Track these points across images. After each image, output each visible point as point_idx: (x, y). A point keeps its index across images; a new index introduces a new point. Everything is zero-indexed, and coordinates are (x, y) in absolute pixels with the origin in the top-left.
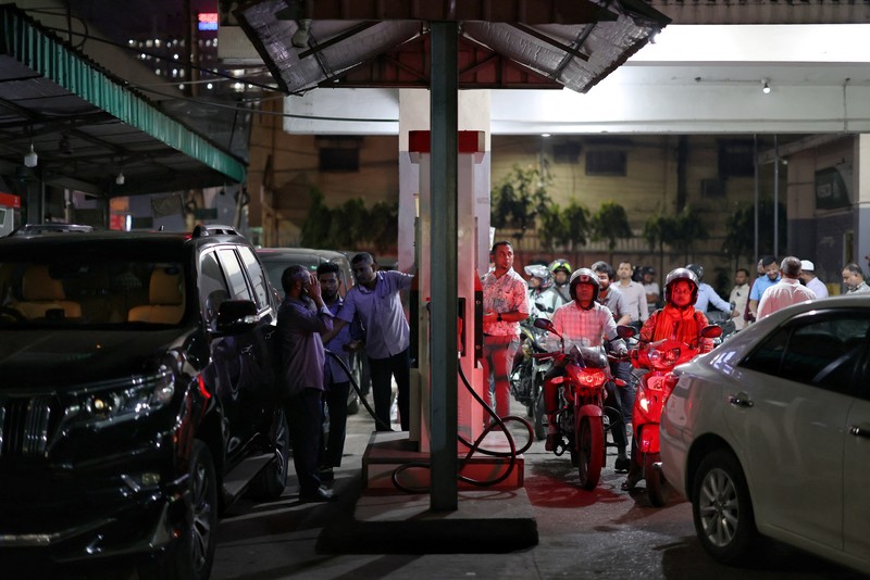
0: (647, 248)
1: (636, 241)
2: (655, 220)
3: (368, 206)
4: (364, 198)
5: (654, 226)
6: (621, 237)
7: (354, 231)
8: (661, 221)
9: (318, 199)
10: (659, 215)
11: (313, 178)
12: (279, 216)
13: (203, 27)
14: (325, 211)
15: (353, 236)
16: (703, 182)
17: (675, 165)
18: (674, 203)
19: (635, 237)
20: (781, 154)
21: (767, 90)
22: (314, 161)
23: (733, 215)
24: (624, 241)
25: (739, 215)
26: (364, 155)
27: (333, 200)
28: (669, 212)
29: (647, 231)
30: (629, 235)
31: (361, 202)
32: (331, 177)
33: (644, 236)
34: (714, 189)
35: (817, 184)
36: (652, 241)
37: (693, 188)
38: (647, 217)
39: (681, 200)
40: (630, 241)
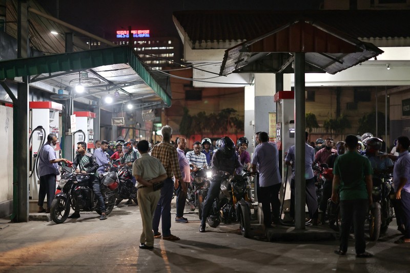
0: (325, 132)
1: (320, 129)
2: (328, 120)
3: (207, 114)
4: (206, 111)
5: (328, 123)
6: (314, 127)
7: (202, 125)
8: (331, 121)
9: (187, 112)
10: (330, 118)
11: (183, 103)
12: (168, 119)
13: (118, 36)
14: (189, 117)
15: (201, 127)
16: (347, 103)
17: (336, 97)
18: (335, 112)
19: (320, 127)
20: (388, 93)
21: (389, 69)
22: (183, 96)
23: (362, 118)
24: (315, 129)
25: (364, 118)
26: (204, 94)
27: (193, 112)
28: (334, 117)
29: (325, 124)
30: (317, 127)
31: (204, 113)
32: (190, 102)
33: (324, 127)
34: (352, 106)
35: (403, 105)
36: (327, 129)
37: (343, 106)
38: (325, 118)
39: (338, 111)
40: (318, 129)
